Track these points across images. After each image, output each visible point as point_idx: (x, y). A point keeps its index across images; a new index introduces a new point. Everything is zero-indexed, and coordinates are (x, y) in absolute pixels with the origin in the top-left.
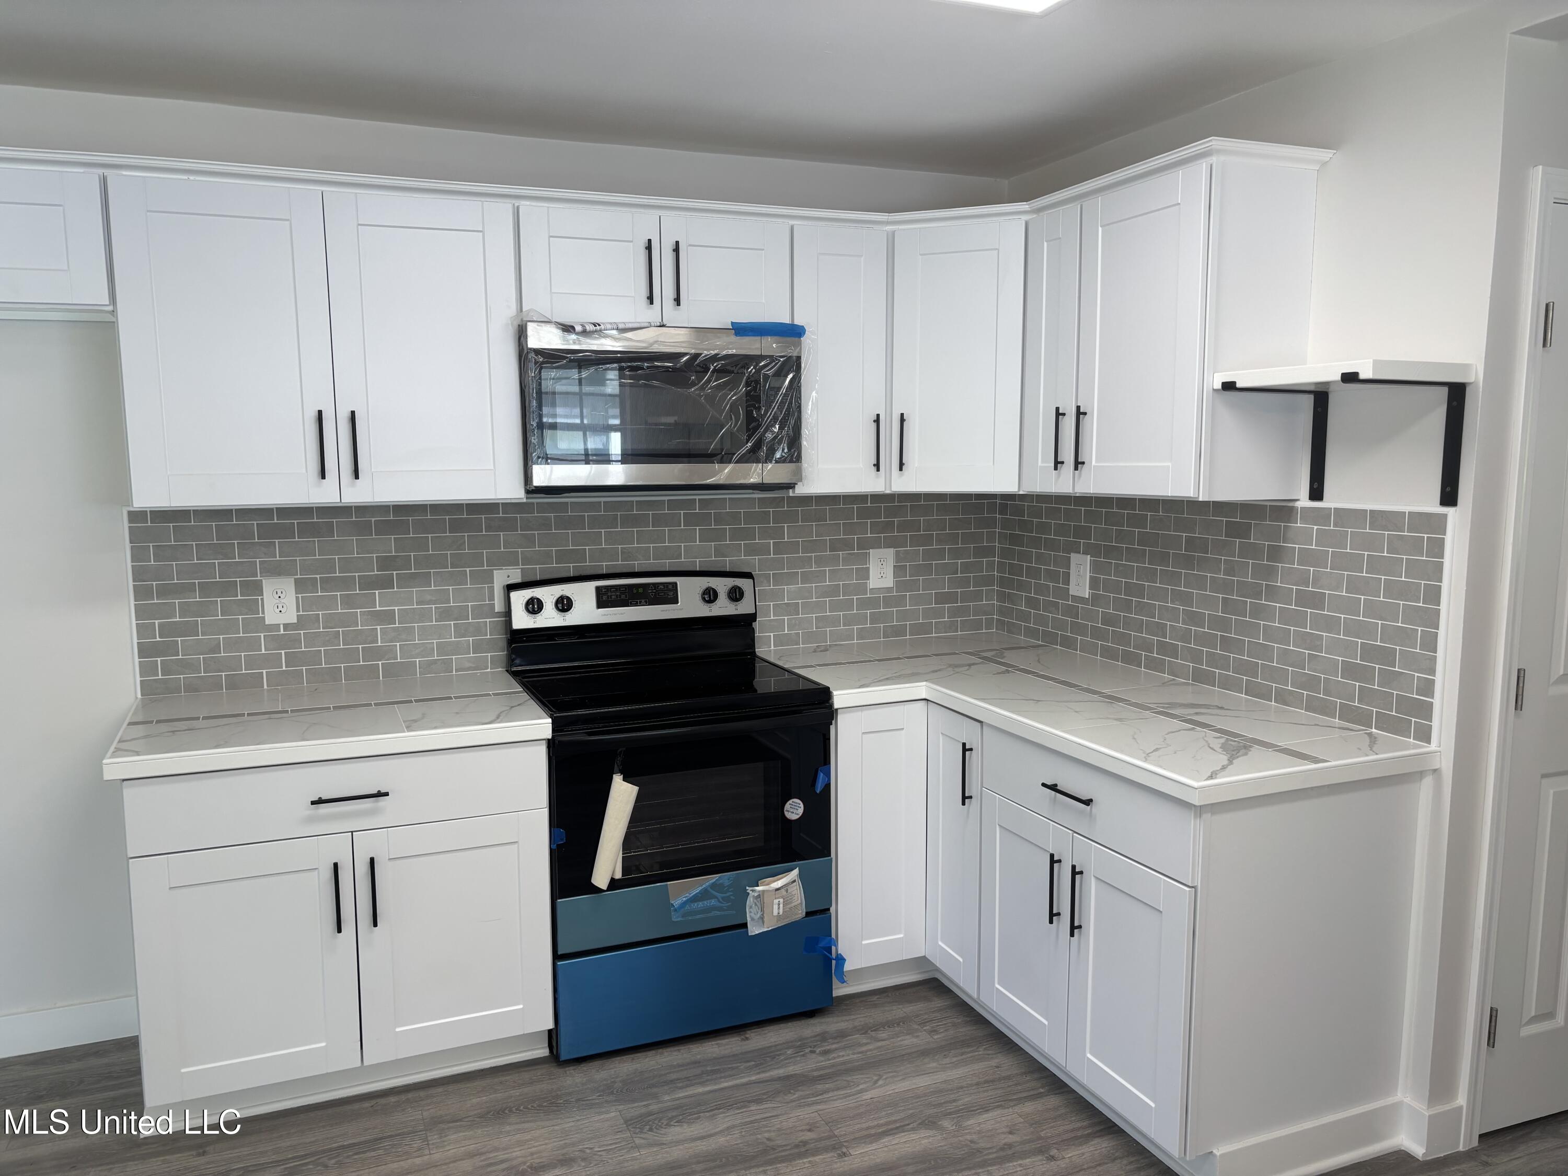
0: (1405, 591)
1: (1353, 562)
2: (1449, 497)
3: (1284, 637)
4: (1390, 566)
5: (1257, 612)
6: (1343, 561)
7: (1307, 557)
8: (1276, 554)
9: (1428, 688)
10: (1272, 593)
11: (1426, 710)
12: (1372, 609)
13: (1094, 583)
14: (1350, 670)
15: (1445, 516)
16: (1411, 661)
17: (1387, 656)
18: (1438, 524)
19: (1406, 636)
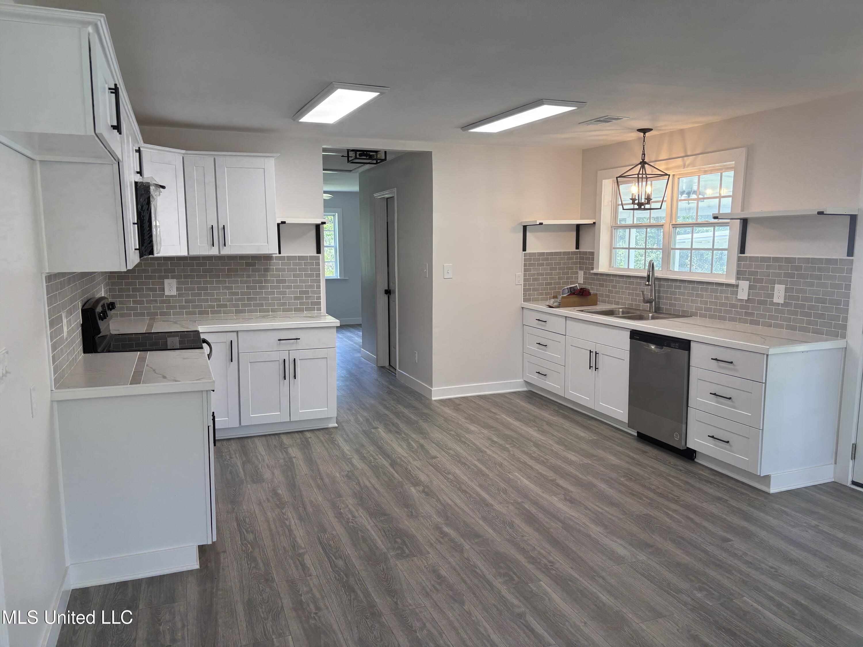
0: (311, 275)
1: (295, 270)
2: (319, 251)
3: (273, 293)
4: (305, 270)
5: (261, 288)
6: (289, 270)
7: (278, 270)
8: (267, 270)
9: (319, 298)
10: (266, 281)
11: (319, 303)
12: (301, 281)
13: (178, 289)
14: (296, 298)
15: (319, 256)
16: (314, 292)
17: (307, 292)
18: (318, 258)
19: (312, 286)
